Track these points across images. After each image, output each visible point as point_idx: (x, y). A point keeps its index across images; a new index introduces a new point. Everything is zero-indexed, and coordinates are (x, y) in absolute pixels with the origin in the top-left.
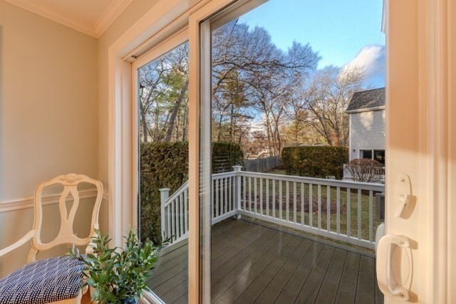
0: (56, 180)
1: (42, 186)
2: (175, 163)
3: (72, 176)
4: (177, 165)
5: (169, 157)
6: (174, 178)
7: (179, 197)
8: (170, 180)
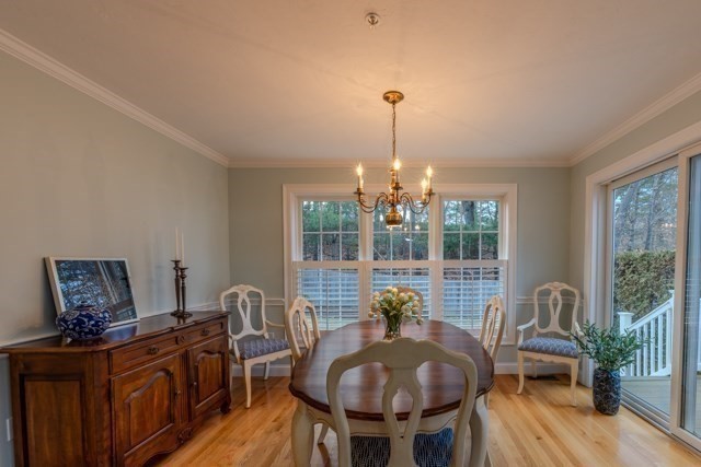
0: (546, 286)
1: (537, 290)
2: (643, 280)
3: (556, 284)
4: (646, 282)
5: (633, 272)
6: (641, 300)
7: (649, 324)
8: (634, 302)
